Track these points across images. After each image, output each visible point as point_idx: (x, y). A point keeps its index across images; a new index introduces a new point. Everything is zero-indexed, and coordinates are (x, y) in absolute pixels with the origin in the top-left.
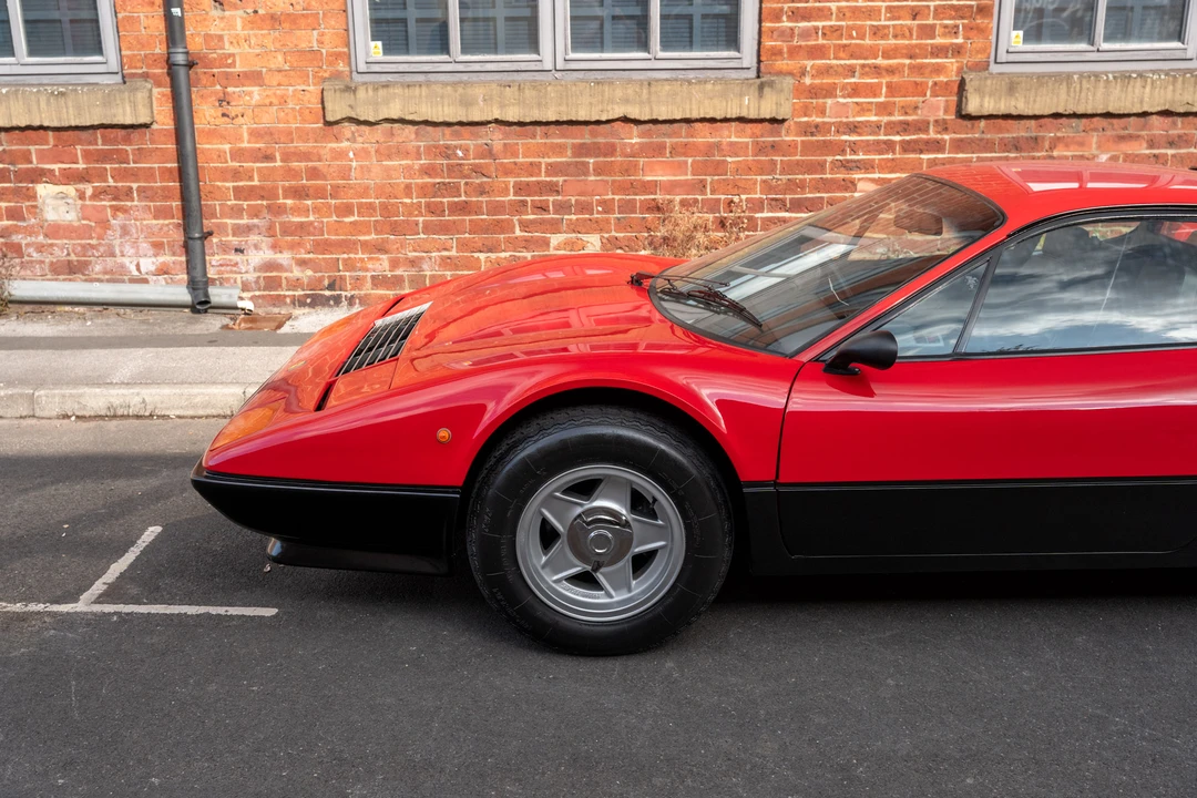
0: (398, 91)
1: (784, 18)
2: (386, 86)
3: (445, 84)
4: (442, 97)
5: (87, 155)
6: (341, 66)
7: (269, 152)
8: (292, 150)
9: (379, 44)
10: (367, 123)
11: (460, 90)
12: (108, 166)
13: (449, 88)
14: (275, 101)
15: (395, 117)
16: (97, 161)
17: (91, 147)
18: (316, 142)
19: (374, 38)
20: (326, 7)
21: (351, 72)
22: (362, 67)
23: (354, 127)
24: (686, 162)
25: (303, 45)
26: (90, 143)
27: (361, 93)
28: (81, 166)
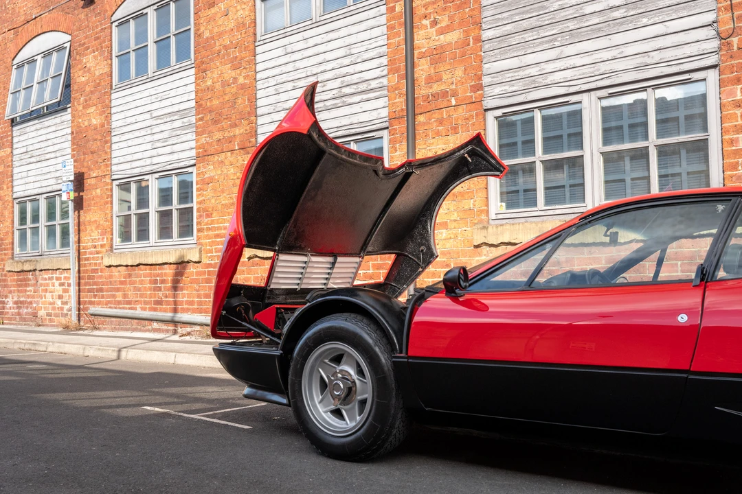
0: (508, 227)
1: (740, 168)
2: (502, 225)
3: (531, 222)
4: (530, 230)
5: (374, 265)
6: (484, 217)
7: (448, 263)
8: (459, 262)
9: (504, 204)
10: (492, 245)
11: (539, 225)
12: (381, 271)
13: (533, 224)
14: (453, 236)
15: (506, 241)
16: (377, 269)
17: (376, 262)
18: (470, 257)
19: (501, 201)
20: (477, 187)
21: (489, 219)
22: (494, 217)
23: (488, 248)
24: (677, 264)
25: (466, 207)
26: (375, 260)
27: (490, 229)
28: (371, 271)
